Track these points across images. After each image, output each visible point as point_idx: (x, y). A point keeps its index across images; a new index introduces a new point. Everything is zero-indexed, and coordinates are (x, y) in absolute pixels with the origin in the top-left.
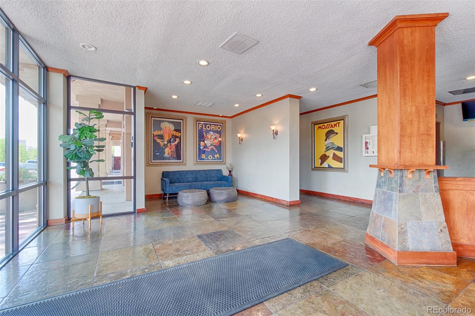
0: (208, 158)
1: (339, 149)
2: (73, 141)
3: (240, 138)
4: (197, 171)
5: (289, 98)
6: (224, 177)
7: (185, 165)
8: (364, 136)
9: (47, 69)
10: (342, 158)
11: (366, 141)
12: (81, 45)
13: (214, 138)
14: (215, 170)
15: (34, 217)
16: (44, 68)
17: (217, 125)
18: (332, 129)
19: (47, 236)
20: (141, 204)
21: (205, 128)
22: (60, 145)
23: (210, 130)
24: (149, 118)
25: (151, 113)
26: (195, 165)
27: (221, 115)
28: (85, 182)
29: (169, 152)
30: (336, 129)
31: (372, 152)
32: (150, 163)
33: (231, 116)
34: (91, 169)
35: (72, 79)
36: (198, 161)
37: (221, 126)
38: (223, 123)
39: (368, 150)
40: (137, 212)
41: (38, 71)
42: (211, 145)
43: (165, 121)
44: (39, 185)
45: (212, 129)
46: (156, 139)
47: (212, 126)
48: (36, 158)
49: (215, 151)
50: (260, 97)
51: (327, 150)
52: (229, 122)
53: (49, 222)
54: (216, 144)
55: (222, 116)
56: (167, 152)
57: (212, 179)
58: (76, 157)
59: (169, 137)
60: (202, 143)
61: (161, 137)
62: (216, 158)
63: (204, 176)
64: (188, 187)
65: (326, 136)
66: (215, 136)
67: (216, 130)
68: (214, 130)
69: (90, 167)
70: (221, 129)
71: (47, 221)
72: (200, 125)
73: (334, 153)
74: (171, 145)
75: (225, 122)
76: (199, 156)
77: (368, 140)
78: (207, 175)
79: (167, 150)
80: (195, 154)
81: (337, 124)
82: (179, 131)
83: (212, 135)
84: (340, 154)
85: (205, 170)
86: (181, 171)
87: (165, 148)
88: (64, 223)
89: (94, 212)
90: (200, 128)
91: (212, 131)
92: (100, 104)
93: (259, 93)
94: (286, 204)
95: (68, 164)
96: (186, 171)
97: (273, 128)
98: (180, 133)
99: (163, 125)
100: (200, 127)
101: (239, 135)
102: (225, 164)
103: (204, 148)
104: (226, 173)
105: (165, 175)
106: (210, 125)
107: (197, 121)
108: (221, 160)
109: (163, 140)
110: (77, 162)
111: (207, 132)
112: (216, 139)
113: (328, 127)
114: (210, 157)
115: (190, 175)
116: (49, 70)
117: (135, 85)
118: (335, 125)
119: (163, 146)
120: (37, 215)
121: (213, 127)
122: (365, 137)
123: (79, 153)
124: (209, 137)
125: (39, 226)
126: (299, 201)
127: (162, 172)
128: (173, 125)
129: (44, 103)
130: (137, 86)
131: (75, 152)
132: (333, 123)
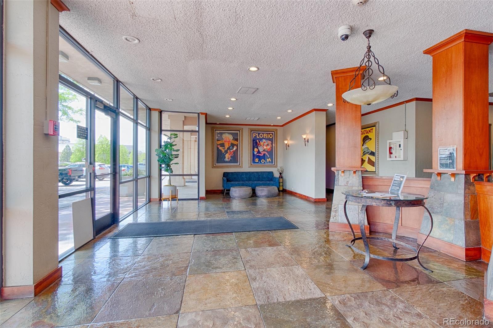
0: (260, 161)
1: (373, 154)
2: (161, 152)
3: (286, 144)
4: (250, 173)
5: (314, 112)
6: (275, 178)
7: (241, 167)
8: (388, 141)
9: (150, 109)
10: (374, 162)
11: (391, 146)
12: (165, 99)
13: (266, 144)
14: (267, 172)
15: (144, 199)
16: (149, 110)
17: (269, 134)
18: (367, 134)
19: (150, 206)
20: (203, 194)
21: (258, 136)
22: (156, 155)
23: (263, 138)
24: (214, 131)
25: (215, 127)
26: (250, 167)
27: (272, 125)
28: (168, 177)
29: (228, 157)
30: (370, 135)
31: (395, 157)
32: (215, 165)
33: (281, 125)
34: (171, 169)
35: (163, 112)
36: (252, 164)
37: (272, 134)
38: (274, 132)
39: (391, 155)
40: (200, 199)
41: (146, 111)
42: (264, 151)
43: (225, 133)
44: (146, 177)
45: (264, 137)
46: (219, 147)
47: (264, 134)
48: (145, 161)
49: (267, 156)
50: (291, 112)
51: (364, 155)
52: (280, 130)
53: (151, 199)
54: (268, 149)
55: (274, 126)
56: (227, 157)
57: (264, 180)
58: (164, 162)
59: (228, 145)
60: (256, 149)
61: (222, 145)
62: (268, 162)
63: (257, 177)
64: (241, 185)
65: (363, 141)
66: (267, 143)
67: (268, 138)
68: (266, 137)
69: (171, 168)
70: (273, 137)
71: (150, 199)
72: (254, 134)
73: (369, 158)
74: (230, 151)
75: (277, 130)
76: (253, 160)
77: (392, 146)
78: (259, 175)
79: (227, 156)
80: (250, 159)
81: (371, 130)
82: (237, 140)
83: (265, 142)
84: (373, 158)
85: (258, 172)
86: (238, 172)
87: (226, 154)
88: (158, 201)
89: (173, 195)
90: (254, 137)
91: (264, 139)
92: (184, 120)
93: (290, 109)
94: (313, 201)
95: (161, 165)
96: (242, 172)
97: (304, 136)
98: (238, 141)
99: (224, 136)
100: (254, 135)
101: (286, 142)
102: (276, 167)
103: (257, 154)
104: (277, 175)
105: (225, 175)
106: (263, 134)
107: (251, 131)
108: (273, 163)
109: (224, 148)
110: (164, 164)
111: (261, 139)
112: (268, 146)
113: (364, 133)
114: (263, 161)
115: (245, 175)
116: (151, 110)
117: (198, 112)
118: (370, 131)
119: (224, 152)
120: (145, 198)
121: (265, 136)
122: (389, 143)
123: (165, 159)
124: (262, 144)
125: (146, 201)
126: (325, 199)
127: (223, 172)
128: (232, 136)
129: (149, 130)
130: (200, 113)
131: (163, 158)
132: (368, 129)
